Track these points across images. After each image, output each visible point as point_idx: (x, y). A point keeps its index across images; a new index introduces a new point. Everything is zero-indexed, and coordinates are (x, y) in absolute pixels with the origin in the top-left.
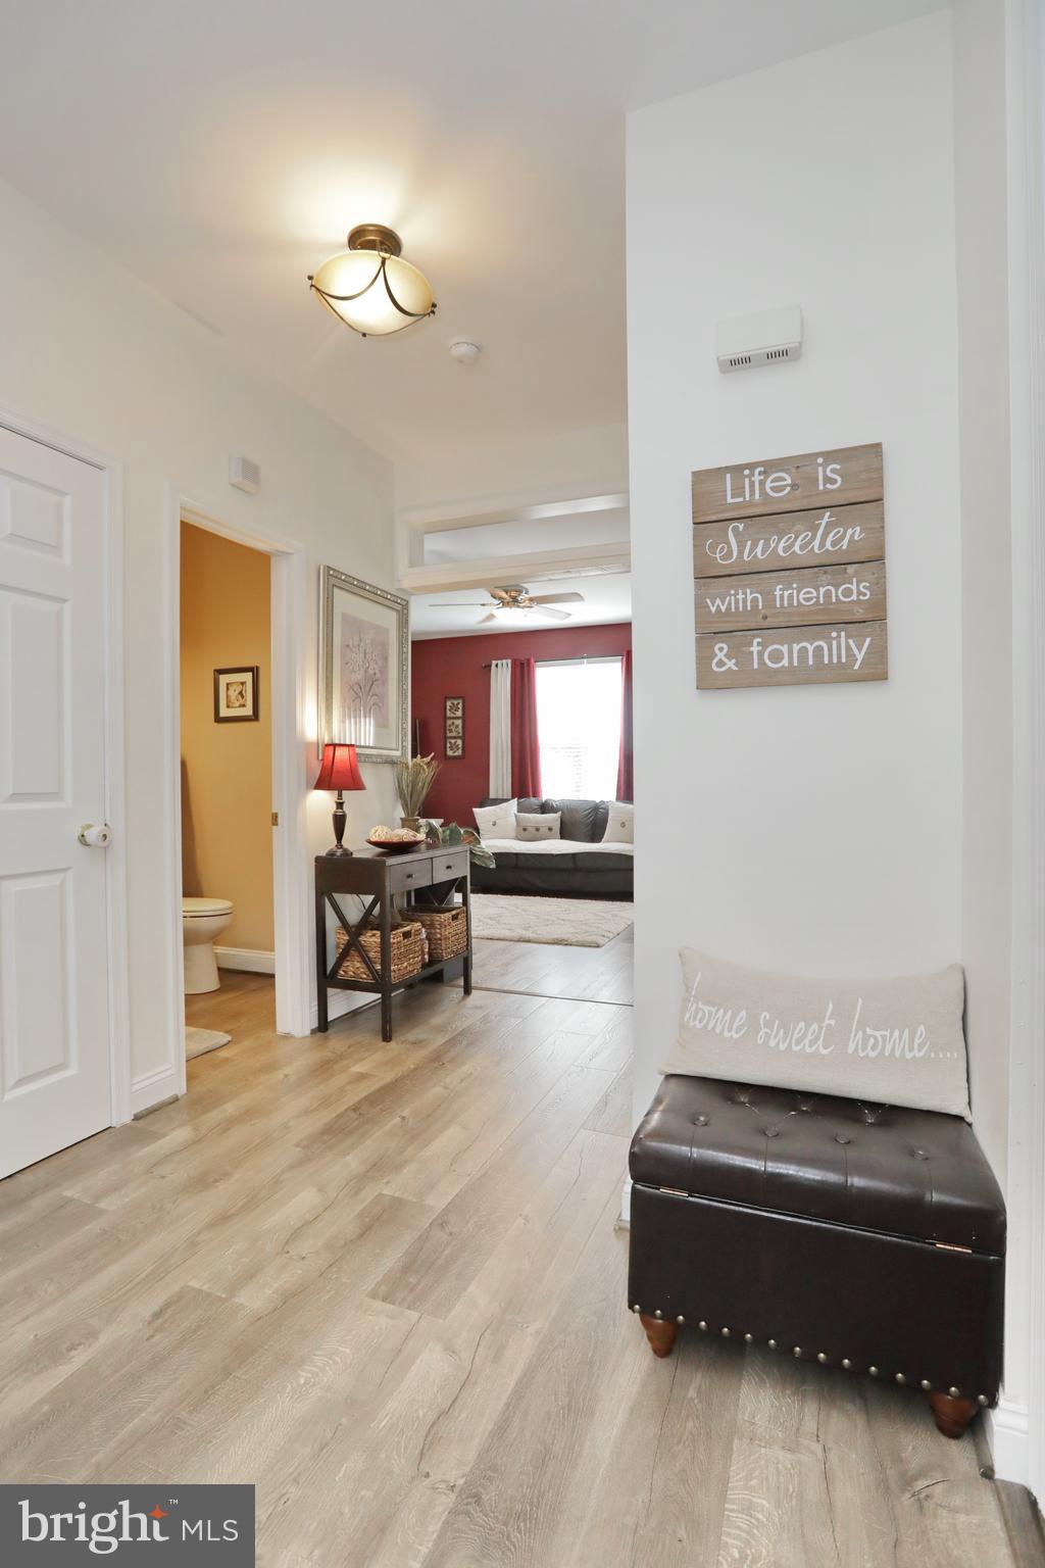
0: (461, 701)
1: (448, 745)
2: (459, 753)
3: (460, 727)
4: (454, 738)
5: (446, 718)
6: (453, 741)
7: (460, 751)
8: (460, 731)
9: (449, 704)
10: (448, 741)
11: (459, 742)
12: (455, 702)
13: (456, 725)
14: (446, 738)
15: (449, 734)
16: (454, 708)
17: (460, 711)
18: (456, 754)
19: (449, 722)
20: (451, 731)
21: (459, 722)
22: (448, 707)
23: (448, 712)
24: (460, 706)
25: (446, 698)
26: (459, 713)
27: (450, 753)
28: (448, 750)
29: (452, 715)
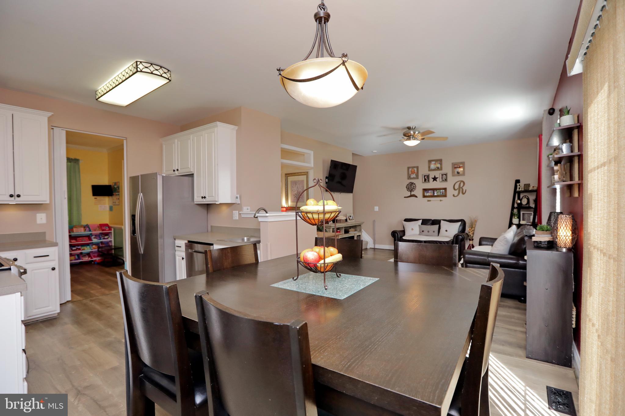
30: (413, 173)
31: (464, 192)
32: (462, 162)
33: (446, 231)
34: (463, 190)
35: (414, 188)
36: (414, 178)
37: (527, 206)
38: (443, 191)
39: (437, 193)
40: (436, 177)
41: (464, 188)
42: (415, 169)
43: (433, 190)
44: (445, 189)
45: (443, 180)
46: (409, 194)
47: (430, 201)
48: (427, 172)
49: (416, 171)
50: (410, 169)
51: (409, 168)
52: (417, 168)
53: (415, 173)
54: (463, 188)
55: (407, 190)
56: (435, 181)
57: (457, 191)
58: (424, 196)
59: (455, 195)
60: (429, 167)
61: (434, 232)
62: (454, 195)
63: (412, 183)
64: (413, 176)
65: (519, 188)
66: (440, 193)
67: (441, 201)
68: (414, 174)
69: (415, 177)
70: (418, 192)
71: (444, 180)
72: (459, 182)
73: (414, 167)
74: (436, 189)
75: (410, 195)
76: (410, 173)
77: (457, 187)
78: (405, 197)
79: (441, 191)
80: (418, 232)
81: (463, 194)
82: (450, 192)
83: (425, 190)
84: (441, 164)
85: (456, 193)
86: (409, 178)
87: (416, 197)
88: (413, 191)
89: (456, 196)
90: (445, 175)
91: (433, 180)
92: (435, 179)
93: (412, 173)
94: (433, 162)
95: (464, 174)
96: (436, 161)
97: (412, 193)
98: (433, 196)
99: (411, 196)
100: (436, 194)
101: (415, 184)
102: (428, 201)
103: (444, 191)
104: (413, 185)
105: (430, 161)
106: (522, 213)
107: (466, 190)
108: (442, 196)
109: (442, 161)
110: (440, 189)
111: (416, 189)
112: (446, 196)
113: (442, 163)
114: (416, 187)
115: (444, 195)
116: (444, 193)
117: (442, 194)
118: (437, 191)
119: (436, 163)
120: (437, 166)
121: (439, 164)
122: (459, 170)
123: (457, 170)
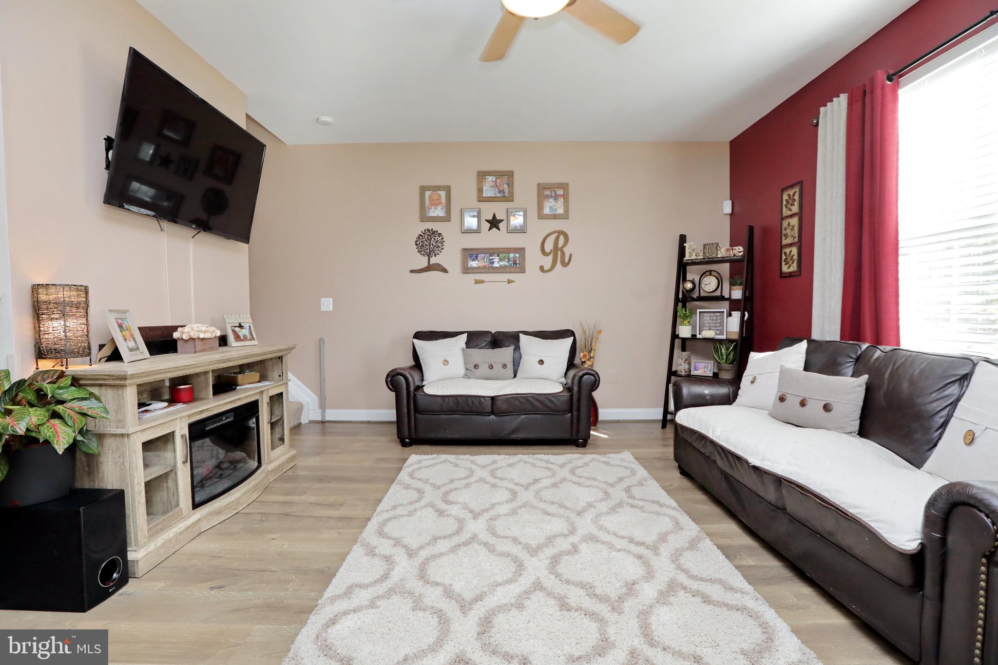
0: (797, 190)
1: (784, 257)
2: (794, 268)
3: (796, 228)
4: (790, 245)
5: (782, 219)
6: (787, 251)
7: (795, 263)
8: (796, 235)
9: (785, 196)
10: (783, 251)
11: (795, 251)
12: (791, 192)
13: (791, 228)
14: (781, 247)
15: (784, 242)
16: (791, 201)
17: (796, 204)
18: (791, 269)
19: (785, 224)
20: (786, 236)
21: (795, 221)
22: (784, 203)
23: (784, 209)
24: (797, 197)
25: (783, 190)
26: (795, 209)
27: (785, 269)
28: (783, 263)
29: (789, 213)
30: (436, 205)
31: (566, 261)
32: (562, 184)
33: (541, 362)
34: (563, 254)
35: (438, 247)
36: (436, 219)
37: (718, 293)
38: (515, 257)
39: (500, 260)
40: (499, 217)
41: (567, 250)
42: (443, 193)
44: (521, 251)
45: (516, 228)
46: (423, 262)
47: (482, 282)
49: (443, 200)
50: (428, 193)
51: (423, 189)
52: (448, 189)
53: (440, 203)
54: (564, 249)
55: (419, 252)
56: (494, 229)
57: (550, 258)
58: (466, 270)
59: (546, 268)
60: (480, 191)
61: (505, 366)
62: (542, 269)
63: (433, 233)
64: (436, 211)
65: (691, 255)
66: (508, 262)
67: (510, 282)
68: (439, 207)
69: (441, 214)
70: (449, 257)
71: (519, 228)
72: (554, 236)
73: (440, 188)
75: (426, 264)
76: (427, 202)
77: (549, 246)
78: (412, 271)
79: (512, 255)
80: (461, 371)
81: (565, 264)
82: (534, 259)
84: (510, 185)
85: (547, 262)
86: (424, 218)
87: (445, 270)
88: (435, 256)
89: (548, 271)
90: (521, 213)
91: (488, 225)
92: (494, 223)
93: (432, 204)
94: (490, 178)
95: (565, 216)
96: (499, 174)
97: (433, 260)
98: (490, 269)
99: (429, 268)
100: (496, 264)
101: (440, 235)
102: (478, 282)
103: (517, 255)
104: (436, 238)
105: (482, 175)
106: (698, 311)
107: (571, 255)
108: (513, 270)
109: (513, 175)
110: (508, 251)
111: (442, 249)
112: (523, 270)
113: (513, 181)
114: (444, 244)
115: (518, 268)
116: (518, 262)
117: (514, 264)
118: (500, 255)
119: (498, 180)
120: (499, 189)
121: (506, 184)
122: (554, 203)
123: (551, 202)
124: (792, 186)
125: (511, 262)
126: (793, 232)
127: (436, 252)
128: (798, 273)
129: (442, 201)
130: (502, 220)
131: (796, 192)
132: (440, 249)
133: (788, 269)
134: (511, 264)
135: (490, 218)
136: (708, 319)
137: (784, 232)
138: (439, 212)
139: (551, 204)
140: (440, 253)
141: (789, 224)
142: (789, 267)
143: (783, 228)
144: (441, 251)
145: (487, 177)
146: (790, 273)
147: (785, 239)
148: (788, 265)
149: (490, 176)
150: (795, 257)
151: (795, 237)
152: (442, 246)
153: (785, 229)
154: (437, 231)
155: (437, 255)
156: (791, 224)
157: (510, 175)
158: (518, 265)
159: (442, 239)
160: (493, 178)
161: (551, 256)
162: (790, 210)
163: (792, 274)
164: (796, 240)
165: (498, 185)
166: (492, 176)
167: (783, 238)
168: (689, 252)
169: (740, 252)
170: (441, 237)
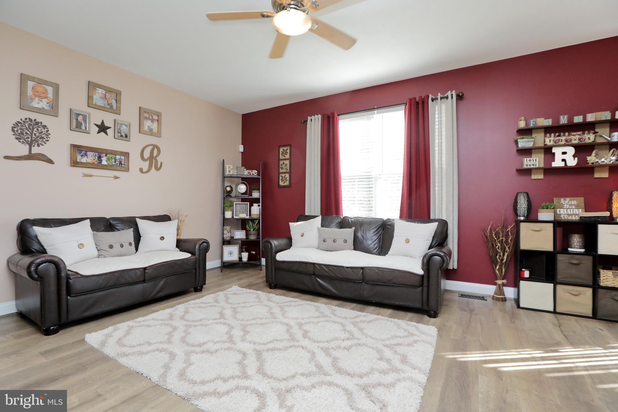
0: (289, 148)
1: (281, 178)
2: (287, 183)
3: (288, 165)
4: (284, 173)
5: (279, 160)
6: (283, 175)
7: (288, 181)
8: (288, 168)
9: (281, 150)
10: (280, 175)
11: (287, 176)
12: (285, 149)
13: (285, 165)
14: (279, 173)
15: (281, 171)
16: (285, 153)
17: (288, 154)
18: (285, 184)
19: (281, 162)
20: (282, 168)
21: (287, 162)
22: (281, 153)
23: (281, 156)
24: (288, 151)
25: (280, 147)
26: (288, 156)
27: (281, 183)
28: (280, 181)
29: (283, 158)
30: (40, 97)
31: (159, 166)
32: (157, 112)
33: (162, 238)
34: (157, 161)
35: (42, 137)
36: (40, 111)
38: (120, 159)
39: (108, 159)
40: (106, 124)
41: (159, 159)
42: (50, 90)
43: (100, 153)
44: (127, 155)
45: (122, 136)
46: (22, 150)
47: (91, 176)
48: (81, 106)
49: (51, 96)
50: (30, 83)
51: (25, 78)
52: (56, 88)
53: (46, 98)
54: (157, 158)
55: (17, 139)
56: (103, 133)
57: (147, 163)
58: (75, 163)
59: (144, 170)
60: (90, 98)
61: (130, 244)
62: (141, 170)
63: (36, 124)
64: (40, 104)
65: (229, 171)
66: (115, 162)
67: (116, 178)
68: (45, 101)
69: (47, 108)
70: (56, 149)
71: (124, 136)
72: (151, 147)
73: (46, 83)
74: (107, 152)
75: (26, 153)
76: (29, 92)
77: (147, 155)
78: (9, 158)
79: (118, 157)
80: (95, 252)
81: (158, 169)
82: (135, 162)
83: (77, 149)
84: (118, 101)
85: (145, 165)
87: (50, 162)
88: (38, 146)
89: (146, 172)
90: (126, 126)
91: (97, 129)
92: (103, 128)
93: (36, 96)
94: (100, 91)
95: (158, 134)
96: (108, 90)
97: (36, 150)
98: (98, 165)
99: (31, 157)
100: (104, 162)
101: (44, 127)
102: (86, 175)
103: (123, 157)
104: (40, 129)
105: (92, 86)
106: (235, 203)
107: (161, 163)
108: (119, 168)
109: (121, 94)
110: (115, 153)
111: (47, 141)
112: (127, 170)
113: (121, 99)
114: (50, 136)
115: (123, 167)
116: (123, 163)
117: (120, 164)
118: (108, 155)
119: (107, 94)
120: (107, 102)
121: (115, 99)
122: (151, 124)
123: (149, 123)
124: (285, 146)
125: (117, 162)
126: (286, 167)
127: (40, 142)
128: (289, 186)
129: (49, 96)
130: (109, 128)
131: (288, 149)
132: (44, 140)
133: (283, 184)
134: (117, 164)
135: (99, 123)
136: (239, 207)
137: (280, 166)
138: (43, 104)
139: (149, 124)
140: (44, 144)
141: (284, 163)
142: (284, 183)
143: (280, 164)
144: (46, 142)
145: (97, 89)
146: (284, 186)
147: (282, 170)
148: (283, 182)
149: (100, 88)
150: (288, 179)
151: (288, 170)
152: (47, 138)
153: (282, 165)
154: (41, 123)
155: (41, 146)
156: (285, 163)
157: (118, 94)
158: (123, 165)
159: (47, 131)
160: (103, 91)
161: (148, 161)
162: (284, 156)
163: (285, 186)
164: (288, 171)
165: (107, 98)
166: (102, 89)
167: (280, 169)
168: (229, 170)
169: (255, 173)
170: (46, 129)
